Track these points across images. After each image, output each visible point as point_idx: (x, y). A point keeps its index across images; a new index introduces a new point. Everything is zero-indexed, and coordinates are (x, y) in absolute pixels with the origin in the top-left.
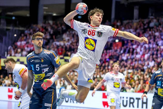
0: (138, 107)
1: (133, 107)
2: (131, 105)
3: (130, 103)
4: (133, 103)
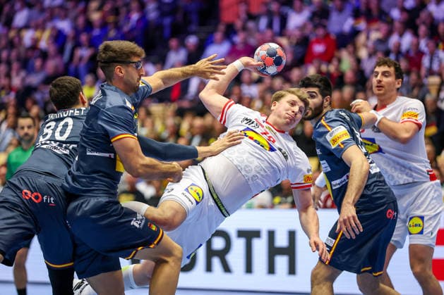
0: (249, 269)
1: (227, 268)
2: (216, 262)
3: (211, 253)
4: (222, 254)
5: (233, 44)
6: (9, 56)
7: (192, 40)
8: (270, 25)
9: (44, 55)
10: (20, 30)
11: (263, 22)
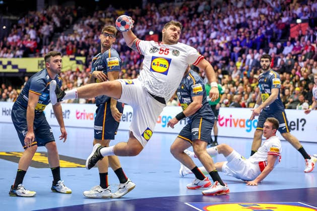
5: (294, 46)
6: (208, 49)
7: (279, 44)
8: (309, 39)
9: (221, 49)
10: (213, 39)
11: (306, 38)
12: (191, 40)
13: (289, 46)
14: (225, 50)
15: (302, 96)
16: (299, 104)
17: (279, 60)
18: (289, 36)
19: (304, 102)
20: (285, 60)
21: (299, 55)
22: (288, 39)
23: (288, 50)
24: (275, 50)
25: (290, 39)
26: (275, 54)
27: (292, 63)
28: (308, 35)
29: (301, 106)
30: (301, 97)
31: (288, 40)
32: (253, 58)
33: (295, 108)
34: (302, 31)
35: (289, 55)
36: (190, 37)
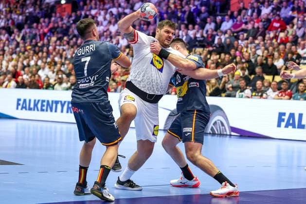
11: (250, 12)
12: (111, 12)
13: (228, 22)
14: (153, 25)
15: (243, 81)
16: (239, 91)
17: (217, 38)
18: (229, 9)
19: (246, 89)
20: (223, 38)
21: (240, 33)
22: (227, 12)
23: (226, 26)
24: (213, 25)
25: (229, 13)
26: (213, 31)
27: (231, 41)
28: (251, 8)
29: (243, 93)
30: (242, 83)
31: (227, 15)
32: (187, 35)
33: (235, 96)
34: (244, 4)
35: (229, 32)
36: (110, 8)
